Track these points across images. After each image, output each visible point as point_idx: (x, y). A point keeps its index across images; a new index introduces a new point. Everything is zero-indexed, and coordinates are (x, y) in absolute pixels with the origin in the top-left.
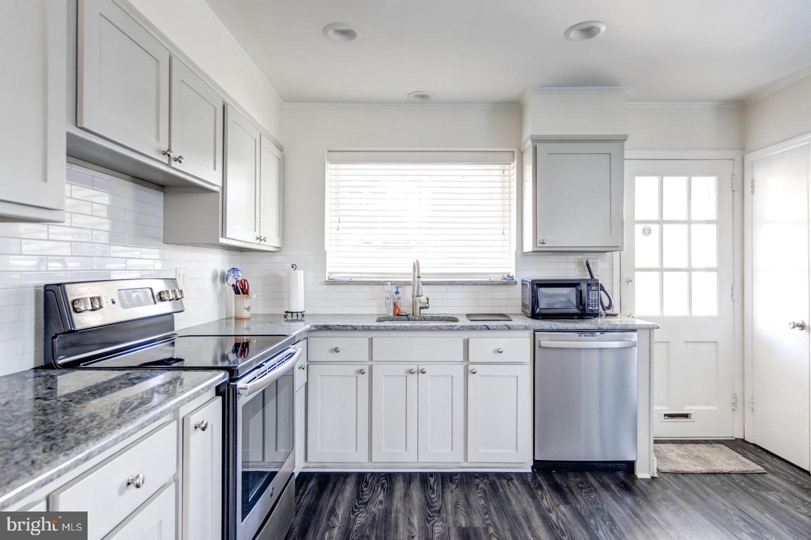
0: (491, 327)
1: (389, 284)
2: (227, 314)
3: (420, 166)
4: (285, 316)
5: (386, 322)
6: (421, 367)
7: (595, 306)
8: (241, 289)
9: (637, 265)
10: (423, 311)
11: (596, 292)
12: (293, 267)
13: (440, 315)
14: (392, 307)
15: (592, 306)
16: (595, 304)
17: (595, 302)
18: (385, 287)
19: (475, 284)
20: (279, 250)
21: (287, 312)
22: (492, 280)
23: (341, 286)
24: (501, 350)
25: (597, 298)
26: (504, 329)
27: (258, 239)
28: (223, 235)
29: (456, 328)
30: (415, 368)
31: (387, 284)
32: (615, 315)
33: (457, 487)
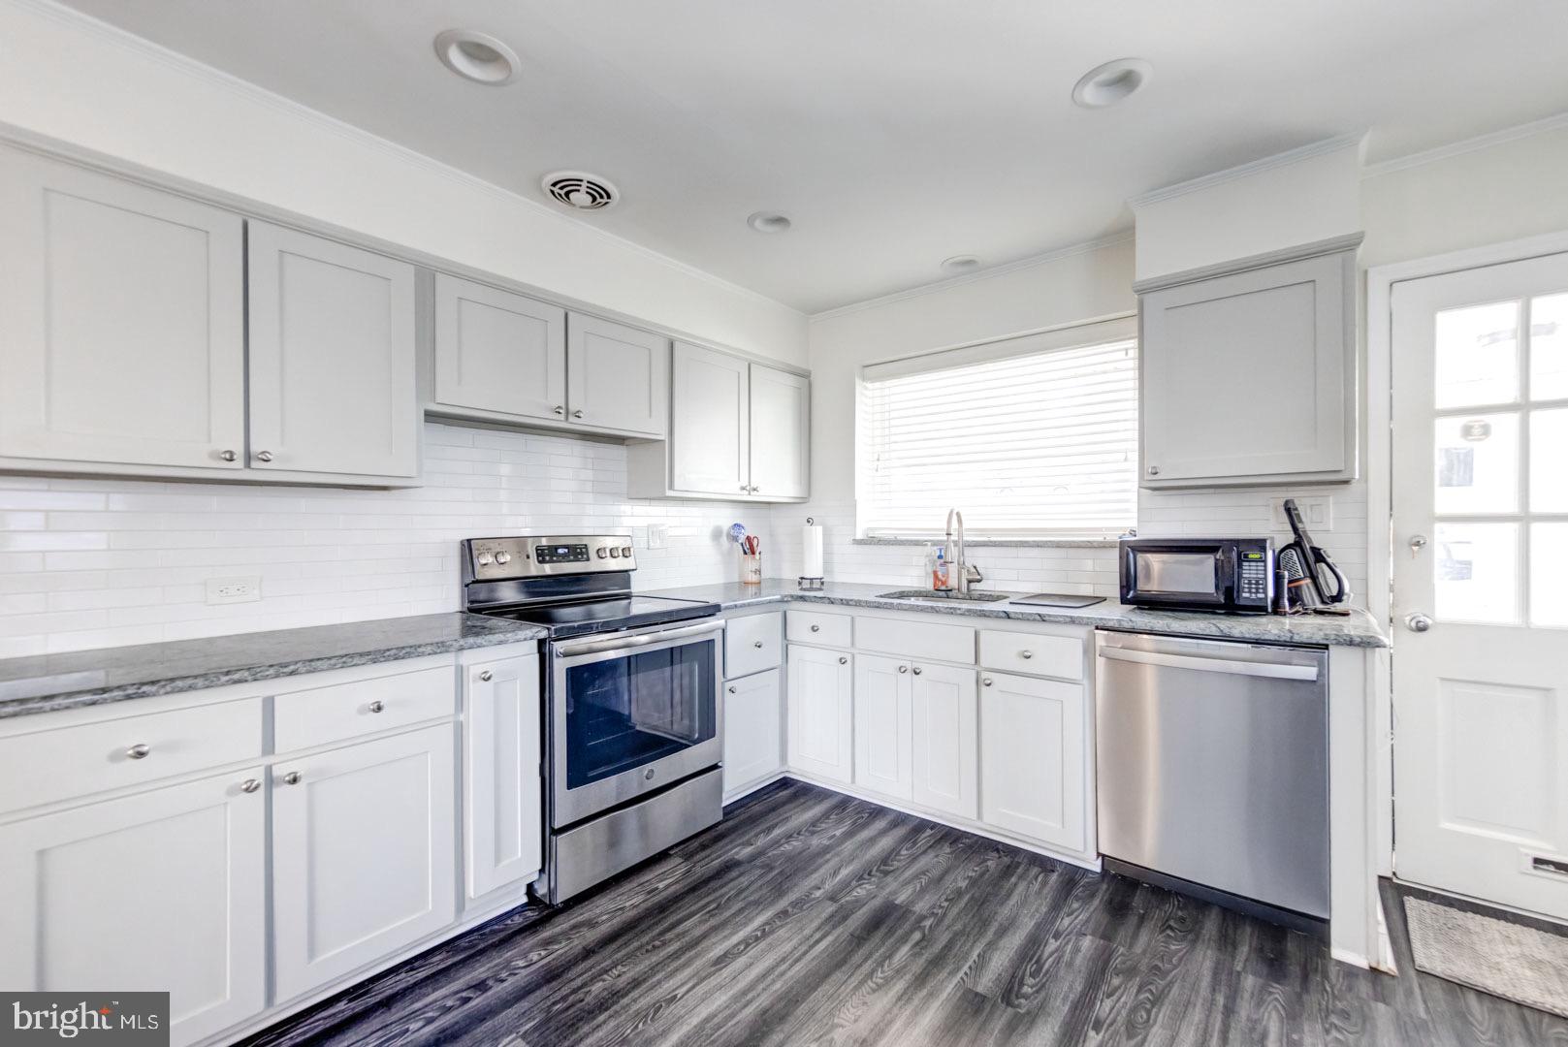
0: (1012, 615)
1: (929, 544)
2: (740, 577)
3: (990, 366)
4: (800, 583)
5: (913, 599)
6: (915, 665)
7: (1257, 592)
8: (750, 548)
9: (1440, 508)
10: (973, 586)
11: (1259, 564)
12: (809, 522)
13: (993, 593)
14: (932, 580)
15: (1250, 592)
16: (1257, 589)
17: (1257, 583)
18: (926, 548)
19: (1058, 545)
20: (802, 501)
21: (802, 578)
22: (1108, 539)
23: (871, 546)
24: (1029, 654)
25: (1263, 576)
26: (1034, 620)
27: (743, 488)
28: (671, 487)
29: (959, 612)
30: (909, 666)
31: (926, 545)
32: (1345, 614)
33: (951, 853)
